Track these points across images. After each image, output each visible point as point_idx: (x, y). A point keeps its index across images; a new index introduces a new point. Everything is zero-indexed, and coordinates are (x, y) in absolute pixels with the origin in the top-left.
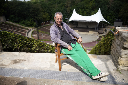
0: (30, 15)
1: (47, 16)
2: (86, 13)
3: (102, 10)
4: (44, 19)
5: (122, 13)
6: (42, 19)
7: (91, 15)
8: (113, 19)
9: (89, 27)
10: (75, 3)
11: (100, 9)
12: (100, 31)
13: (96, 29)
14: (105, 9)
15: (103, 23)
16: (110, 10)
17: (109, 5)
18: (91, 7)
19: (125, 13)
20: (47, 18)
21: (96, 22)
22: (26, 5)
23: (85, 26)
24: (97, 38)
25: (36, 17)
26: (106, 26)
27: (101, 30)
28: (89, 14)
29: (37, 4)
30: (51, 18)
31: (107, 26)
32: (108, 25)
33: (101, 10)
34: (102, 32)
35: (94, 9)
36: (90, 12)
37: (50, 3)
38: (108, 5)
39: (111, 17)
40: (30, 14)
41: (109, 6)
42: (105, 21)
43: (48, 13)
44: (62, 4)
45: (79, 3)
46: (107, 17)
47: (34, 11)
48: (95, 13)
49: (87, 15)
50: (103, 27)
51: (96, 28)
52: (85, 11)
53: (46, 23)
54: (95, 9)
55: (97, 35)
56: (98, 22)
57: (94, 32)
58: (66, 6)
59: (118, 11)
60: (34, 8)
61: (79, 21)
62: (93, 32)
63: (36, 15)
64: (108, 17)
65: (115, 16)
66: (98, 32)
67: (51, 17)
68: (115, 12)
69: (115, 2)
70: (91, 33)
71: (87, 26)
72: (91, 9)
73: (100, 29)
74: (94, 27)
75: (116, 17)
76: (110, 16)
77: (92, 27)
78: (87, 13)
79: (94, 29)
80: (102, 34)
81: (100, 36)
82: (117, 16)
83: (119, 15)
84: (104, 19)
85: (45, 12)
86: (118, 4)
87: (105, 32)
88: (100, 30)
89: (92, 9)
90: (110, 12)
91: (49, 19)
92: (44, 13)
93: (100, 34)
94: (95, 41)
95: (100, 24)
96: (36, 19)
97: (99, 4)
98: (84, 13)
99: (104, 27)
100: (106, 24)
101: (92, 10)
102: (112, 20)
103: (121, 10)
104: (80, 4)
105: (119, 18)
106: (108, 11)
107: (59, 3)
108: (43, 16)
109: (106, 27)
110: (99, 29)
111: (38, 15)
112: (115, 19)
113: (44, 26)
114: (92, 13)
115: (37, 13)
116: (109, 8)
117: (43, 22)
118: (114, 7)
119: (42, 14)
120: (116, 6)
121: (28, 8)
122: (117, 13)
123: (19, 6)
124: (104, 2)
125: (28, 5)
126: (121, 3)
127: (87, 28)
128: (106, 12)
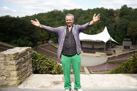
0: (25, 33)
1: (46, 35)
2: (90, 32)
3: (109, 28)
4: (41, 37)
5: (130, 32)
6: (39, 38)
7: (96, 34)
8: (121, 38)
9: (95, 47)
10: (79, 20)
11: (106, 27)
12: (108, 52)
13: (104, 50)
14: (112, 27)
15: (110, 43)
16: (117, 29)
17: (115, 23)
18: (96, 25)
19: (133, 32)
20: (45, 37)
21: (102, 42)
22: (21, 22)
24: (106, 61)
25: (31, 36)
26: (114, 46)
27: (109, 51)
28: (94, 32)
30: (50, 37)
31: (116, 46)
33: (107, 29)
34: (110, 53)
35: (100, 28)
37: (50, 19)
39: (119, 36)
40: (25, 32)
41: (115, 25)
42: (113, 40)
44: (63, 21)
45: (83, 21)
46: (114, 36)
47: (30, 28)
48: (101, 32)
49: (92, 34)
50: (111, 47)
51: (104, 48)
52: (90, 29)
53: (43, 43)
54: (101, 27)
55: (105, 56)
56: (105, 41)
57: (102, 53)
59: (126, 30)
61: (84, 40)
63: (32, 34)
64: (116, 36)
66: (106, 53)
67: (50, 35)
68: (123, 31)
70: (98, 54)
71: (93, 46)
72: (96, 27)
73: (107, 49)
74: (101, 47)
75: (124, 37)
76: (117, 34)
77: (98, 48)
78: (92, 31)
79: (101, 50)
80: (111, 55)
81: (109, 58)
82: (125, 35)
83: (128, 34)
84: (111, 38)
86: (124, 22)
87: (113, 53)
88: (108, 50)
89: (98, 27)
90: (117, 31)
91: (47, 38)
92: (42, 31)
93: (108, 55)
94: (105, 64)
95: (108, 44)
96: (32, 37)
97: (105, 22)
98: (88, 31)
99: (112, 47)
101: (98, 29)
102: (120, 39)
103: (129, 28)
105: (128, 37)
106: (115, 29)
108: (41, 34)
109: (114, 47)
110: (107, 50)
111: (35, 33)
112: (124, 39)
113: (41, 46)
114: (98, 31)
115: (33, 30)
116: (116, 26)
117: (40, 41)
118: (121, 26)
119: (40, 32)
120: (123, 24)
121: (23, 25)
122: (125, 32)
123: (12, 22)
124: (110, 19)
125: (24, 22)
126: (128, 21)
127: (93, 49)
128: (113, 31)
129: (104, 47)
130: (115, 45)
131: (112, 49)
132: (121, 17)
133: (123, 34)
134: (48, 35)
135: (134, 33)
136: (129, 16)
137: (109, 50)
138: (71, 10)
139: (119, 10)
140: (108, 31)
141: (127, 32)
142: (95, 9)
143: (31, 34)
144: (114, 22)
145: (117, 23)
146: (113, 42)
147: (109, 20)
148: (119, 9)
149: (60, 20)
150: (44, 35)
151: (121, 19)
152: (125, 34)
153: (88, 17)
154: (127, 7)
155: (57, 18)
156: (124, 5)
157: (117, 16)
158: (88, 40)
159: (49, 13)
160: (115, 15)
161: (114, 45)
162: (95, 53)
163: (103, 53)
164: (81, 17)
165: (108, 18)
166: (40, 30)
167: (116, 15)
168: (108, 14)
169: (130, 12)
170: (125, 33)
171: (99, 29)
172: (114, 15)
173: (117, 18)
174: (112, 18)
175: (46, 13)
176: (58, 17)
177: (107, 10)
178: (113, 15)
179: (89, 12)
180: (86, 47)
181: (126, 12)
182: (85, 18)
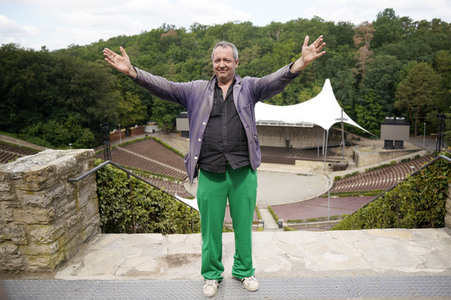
0: (68, 101)
1: (136, 106)
2: (280, 95)
3: (337, 84)
4: (121, 115)
5: (404, 95)
6: (114, 117)
7: (297, 102)
8: (377, 116)
9: (296, 144)
11: (328, 81)
12: (334, 159)
13: (321, 152)
14: (347, 81)
15: (342, 130)
16: (361, 85)
17: (358, 67)
19: (414, 94)
20: (133, 113)
21: (317, 129)
22: (53, 66)
23: (279, 143)
24: (327, 187)
25: (90, 110)
26: (355, 142)
27: (339, 155)
28: (291, 98)
29: (100, 63)
30: (150, 114)
31: (359, 140)
32: (362, 138)
33: (332, 85)
34: (342, 163)
35: (308, 82)
36: (296, 91)
37: (147, 57)
38: (355, 70)
39: (368, 109)
40: (67, 98)
41: (357, 73)
42: (350, 122)
43: (139, 93)
44: (190, 61)
45: (255, 61)
46: (353, 107)
47: (84, 85)
48: (314, 95)
49: (285, 103)
50: (343, 143)
51: (321, 148)
53: (128, 133)
54: (313, 81)
55: (327, 172)
56: (327, 126)
57: (315, 164)
58: (206, 71)
59: (391, 88)
60: (86, 76)
62: (312, 163)
63: (93, 103)
64: (359, 109)
65: (381, 104)
66: (327, 164)
67: (149, 107)
68: (381, 92)
69: (379, 57)
70: (303, 166)
71: (288, 142)
73: (333, 150)
74: (313, 146)
75: (385, 110)
76: (364, 104)
77: (304, 146)
78: (285, 95)
79: (312, 153)
80: (343, 168)
81: (337, 179)
82: (389, 106)
83: (397, 104)
84: (345, 116)
85: (125, 90)
86: (387, 64)
87: (351, 163)
88: (334, 154)
89: (303, 81)
90: (364, 93)
91: (141, 118)
92: (124, 94)
93: (336, 169)
94: (324, 196)
95: (334, 135)
96: (92, 115)
97: (324, 65)
99: (348, 145)
100: (355, 133)
101: (302, 85)
102: (374, 118)
103: (400, 84)
104: (257, 64)
105: (397, 113)
106: (356, 86)
107: (181, 61)
108: (122, 105)
109: (354, 145)
110: (331, 154)
111: (100, 101)
112: (384, 116)
113: (121, 142)
114: (303, 93)
115: (95, 92)
116: (359, 77)
117: (118, 128)
118: (374, 77)
119: (116, 98)
120: (384, 72)
121: (61, 77)
122: (389, 97)
123: (25, 67)
125: (64, 65)
126: (398, 62)
127: (288, 149)
128: (351, 92)
129: (323, 142)
130: (356, 136)
131: (349, 151)
132: (376, 47)
133: (384, 102)
134: (145, 107)
135: (416, 99)
136: (399, 45)
137: (339, 152)
138: (217, 26)
139: (370, 26)
140: (335, 92)
141: (394, 97)
142: (292, 21)
143: (88, 104)
144: (353, 63)
145: (363, 68)
146: (349, 128)
147: (338, 57)
148: (370, 22)
149: (180, 58)
150: (131, 109)
151: (376, 54)
152: (390, 102)
153: (270, 50)
154: (396, 15)
155: (170, 52)
156: (387, 10)
157: (363, 45)
158: (273, 122)
159: (145, 35)
160: (357, 40)
161: (353, 139)
162: (293, 164)
163: (320, 164)
164: (248, 50)
165: (334, 52)
166: (118, 93)
167: (360, 42)
168: (334, 38)
169: (403, 32)
170: (387, 99)
171: (305, 86)
172: (353, 42)
173: (364, 52)
174: (346, 50)
175: (135, 37)
176: (174, 49)
177: (330, 24)
178: (351, 43)
179: (275, 30)
180: (267, 145)
181: (392, 33)
182: (263, 53)
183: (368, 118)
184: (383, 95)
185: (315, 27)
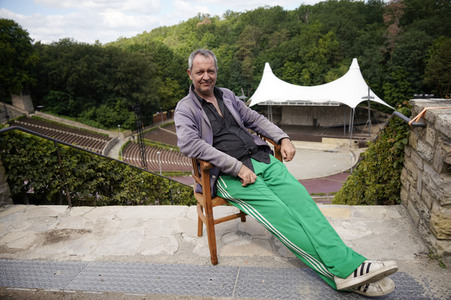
0: (116, 88)
2: (307, 76)
3: (364, 62)
4: (162, 99)
5: (434, 71)
6: (155, 101)
7: (324, 83)
8: (405, 93)
9: (322, 123)
10: (270, 42)
12: (360, 136)
13: (347, 130)
14: (374, 59)
15: (368, 108)
16: (390, 62)
18: (325, 55)
19: (445, 70)
20: (173, 96)
21: (344, 108)
22: (102, 57)
23: (307, 122)
24: (354, 162)
25: (135, 95)
26: (381, 119)
28: (319, 78)
29: (142, 52)
31: (386, 118)
33: (360, 64)
35: (335, 63)
36: (324, 72)
37: (185, 45)
38: (383, 48)
39: (396, 86)
40: (116, 85)
41: (386, 51)
42: (377, 100)
43: (178, 78)
44: (223, 47)
45: (284, 43)
46: (381, 86)
47: (129, 73)
48: (340, 75)
49: (312, 83)
50: (369, 121)
51: (347, 126)
52: (305, 67)
53: (169, 116)
54: (340, 60)
55: (352, 149)
56: (353, 105)
57: (341, 141)
58: (238, 56)
59: (420, 65)
60: (130, 65)
61: (286, 103)
62: (338, 140)
63: (138, 89)
64: (386, 86)
66: (353, 141)
68: (410, 69)
69: (408, 33)
70: (329, 143)
71: (315, 121)
72: (325, 60)
73: (359, 127)
74: (340, 124)
75: (414, 87)
76: (392, 81)
77: (331, 125)
78: (312, 75)
79: (338, 131)
82: (417, 83)
83: (426, 80)
84: (372, 94)
85: (165, 76)
86: (416, 41)
88: (360, 132)
89: (330, 61)
90: (391, 71)
92: (164, 80)
93: (362, 145)
94: (348, 172)
95: (360, 113)
96: (137, 100)
97: (352, 44)
98: (300, 75)
99: (375, 123)
100: (382, 111)
101: (329, 66)
102: (402, 95)
103: (430, 61)
104: (287, 46)
106: (384, 64)
107: (214, 47)
108: (163, 90)
109: (380, 122)
110: (357, 131)
111: (143, 87)
112: (413, 93)
113: (163, 123)
114: (330, 74)
115: (139, 79)
116: (387, 56)
117: (159, 111)
118: (403, 54)
119: (158, 83)
120: (413, 48)
121: (110, 67)
122: (418, 74)
124: (368, 35)
125: (111, 56)
126: (429, 37)
127: (315, 128)
128: (379, 70)
129: (351, 121)
130: (383, 114)
131: (375, 129)
132: (407, 24)
133: (412, 79)
134: (183, 91)
135: (447, 74)
136: (432, 20)
138: (249, 13)
139: (401, 3)
140: (361, 71)
141: (423, 74)
142: (321, 3)
143: (133, 90)
144: (381, 41)
145: (392, 46)
146: (376, 106)
147: (365, 36)
149: (214, 45)
150: (171, 93)
151: (406, 31)
152: (418, 79)
153: (298, 32)
155: (205, 39)
157: (392, 22)
158: (300, 102)
159: (182, 25)
160: (387, 18)
161: (380, 116)
162: (320, 141)
163: (346, 141)
164: (277, 33)
165: (362, 32)
166: (159, 79)
167: (389, 19)
168: (363, 17)
169: (436, 7)
170: (416, 77)
171: (333, 67)
172: (383, 20)
173: (394, 29)
174: (374, 29)
175: (174, 27)
176: (208, 37)
177: (360, 4)
178: (380, 20)
179: (304, 13)
180: (295, 123)
181: (424, 8)
182: (291, 36)
183: (395, 95)
184: (412, 72)
185: (344, 7)
